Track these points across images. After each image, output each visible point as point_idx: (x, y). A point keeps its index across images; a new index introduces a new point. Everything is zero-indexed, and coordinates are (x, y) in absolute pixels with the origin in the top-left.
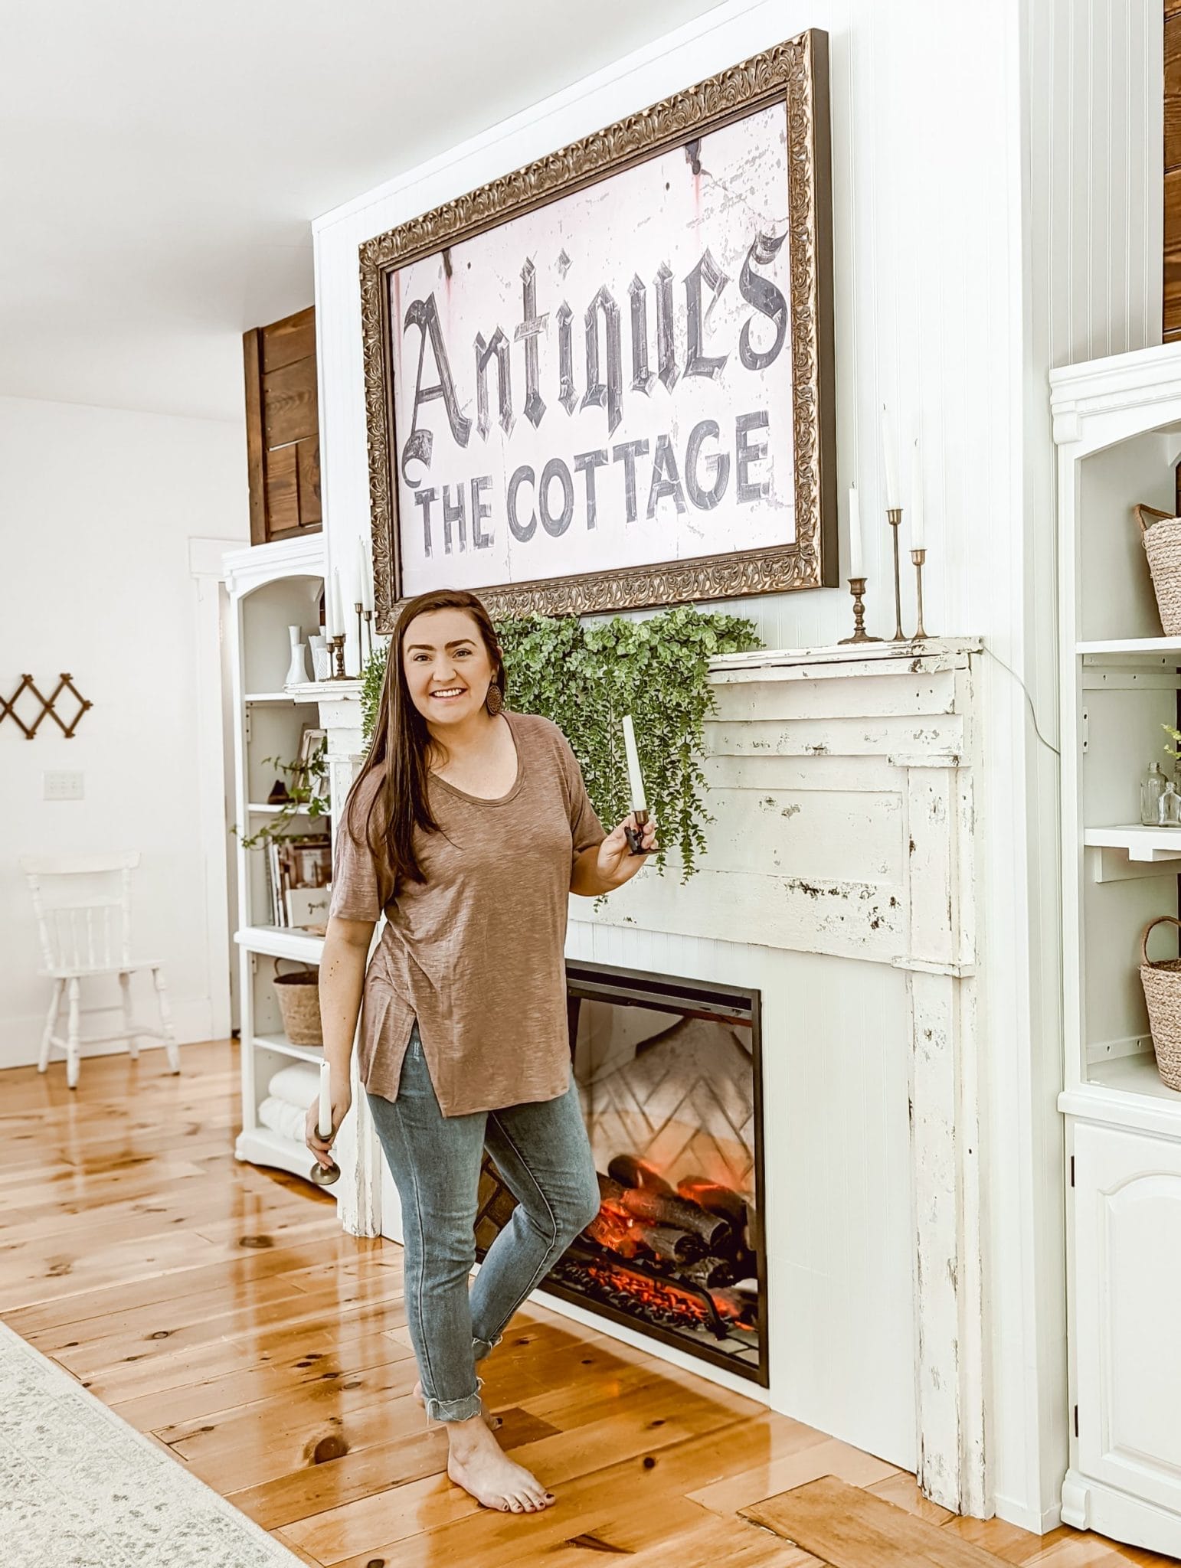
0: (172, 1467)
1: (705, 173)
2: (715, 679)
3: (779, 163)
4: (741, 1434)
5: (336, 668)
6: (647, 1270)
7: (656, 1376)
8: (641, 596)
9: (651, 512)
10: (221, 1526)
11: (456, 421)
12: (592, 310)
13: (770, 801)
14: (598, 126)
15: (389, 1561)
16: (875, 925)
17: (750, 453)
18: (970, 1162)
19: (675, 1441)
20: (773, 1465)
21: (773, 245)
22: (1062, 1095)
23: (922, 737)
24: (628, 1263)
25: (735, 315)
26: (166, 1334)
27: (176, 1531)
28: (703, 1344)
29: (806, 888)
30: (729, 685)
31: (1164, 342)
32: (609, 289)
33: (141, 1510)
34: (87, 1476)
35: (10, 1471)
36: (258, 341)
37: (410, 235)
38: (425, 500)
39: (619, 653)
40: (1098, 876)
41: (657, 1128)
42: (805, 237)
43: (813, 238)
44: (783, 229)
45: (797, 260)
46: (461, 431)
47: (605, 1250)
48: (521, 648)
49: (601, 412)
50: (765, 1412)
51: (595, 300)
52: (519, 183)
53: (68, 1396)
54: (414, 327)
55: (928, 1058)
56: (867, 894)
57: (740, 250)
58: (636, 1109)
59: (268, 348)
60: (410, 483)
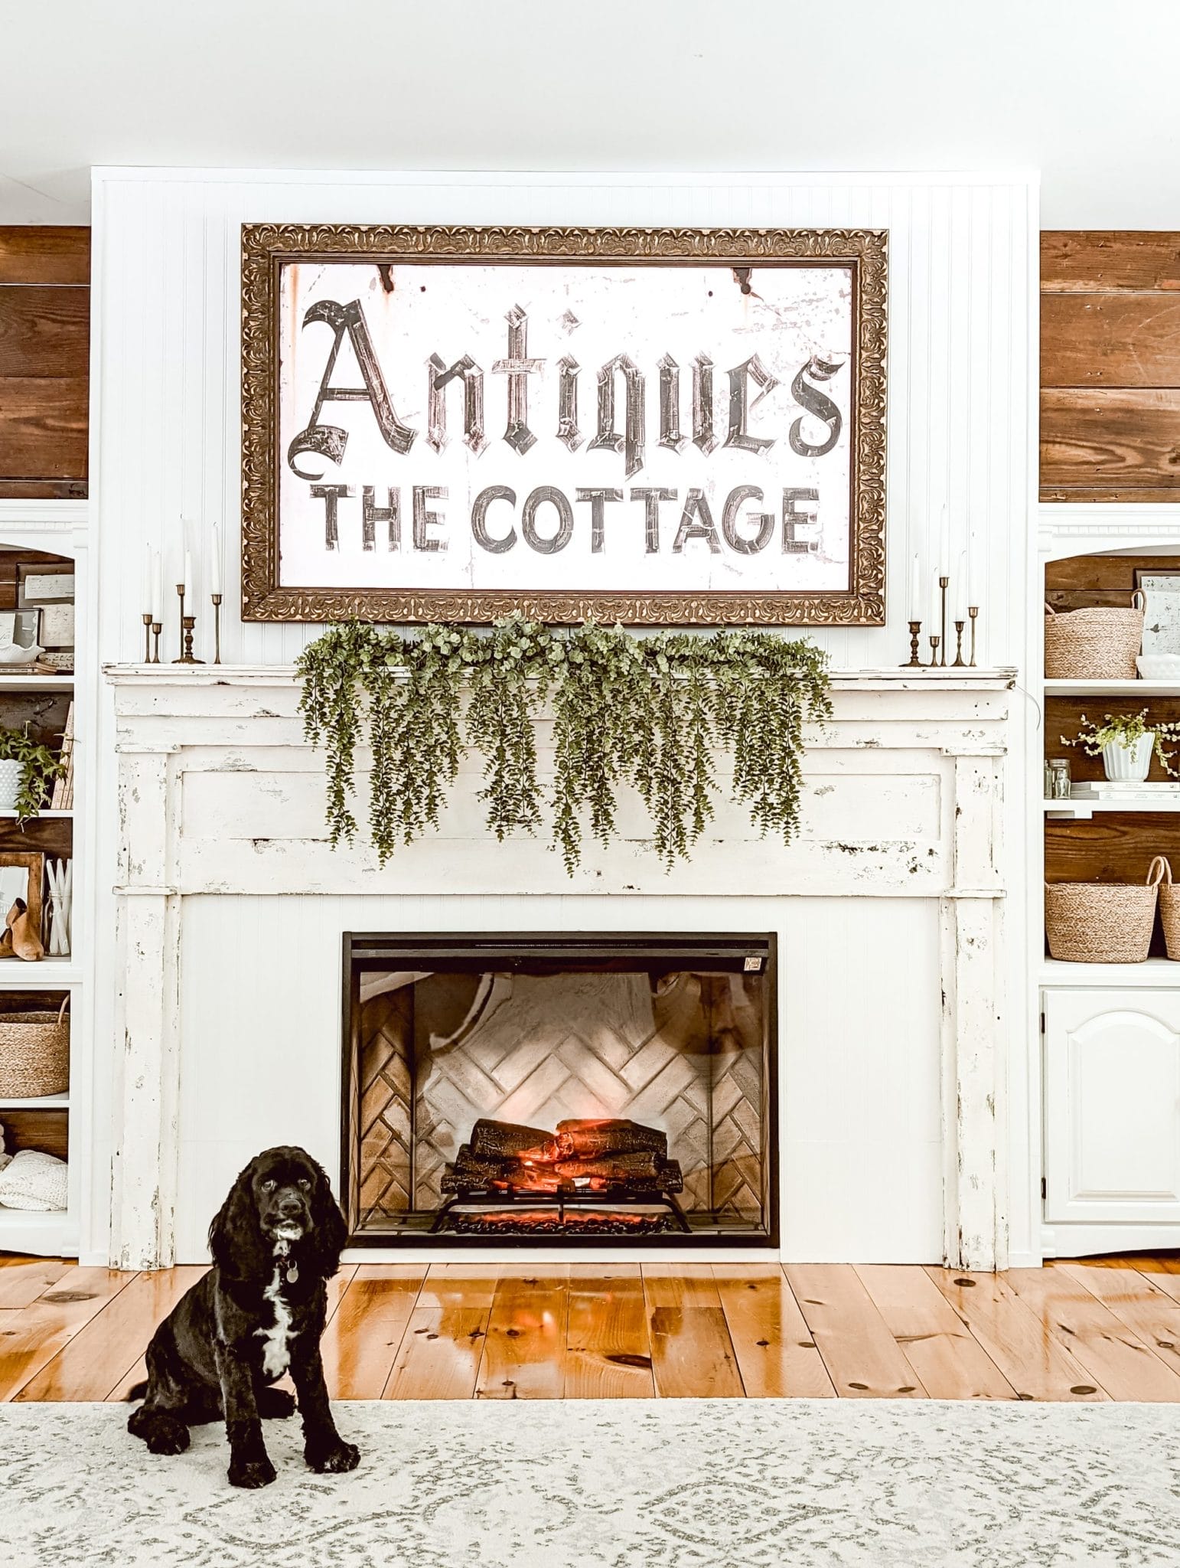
1: (754, 295)
3: (837, 311)
8: (675, 616)
9: (677, 548)
11: (391, 428)
12: (608, 370)
16: (913, 870)
17: (798, 518)
21: (829, 368)
23: (970, 735)
25: (785, 410)
29: (844, 848)
32: (632, 357)
38: (327, 493)
42: (876, 372)
44: (839, 359)
45: (865, 386)
46: (398, 439)
49: (619, 458)
51: (613, 362)
54: (322, 325)
55: (970, 958)
56: (906, 848)
57: (792, 364)
60: (309, 477)
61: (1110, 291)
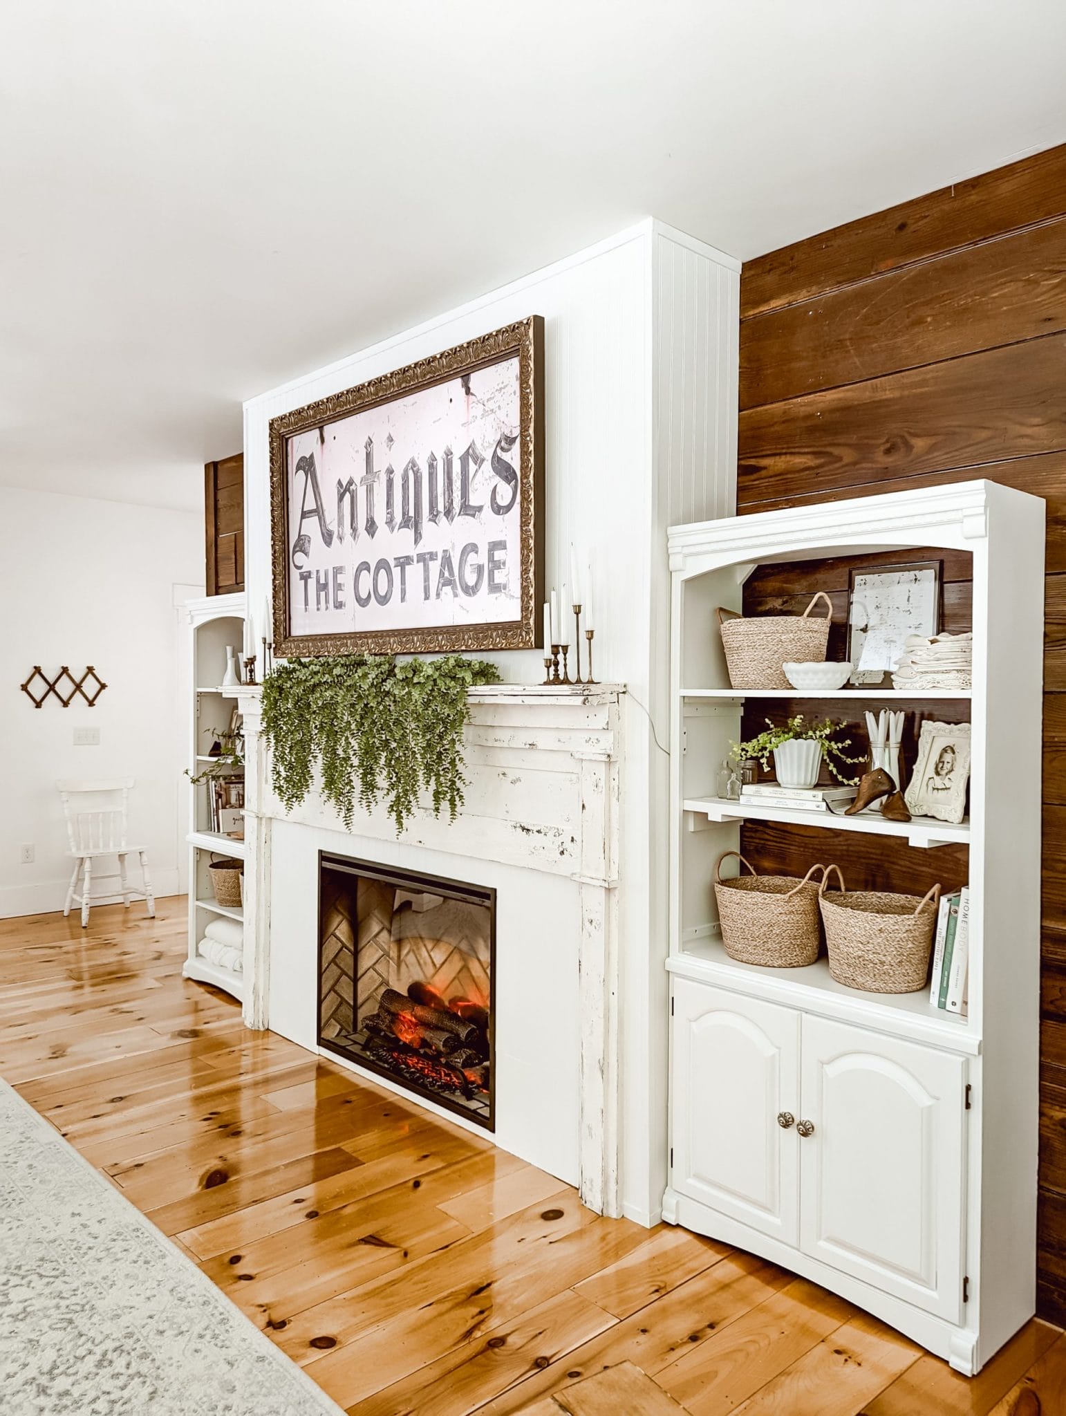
0: (112, 1195)
1: (472, 394)
2: (471, 700)
3: (515, 393)
4: (476, 1163)
5: (249, 677)
6: (426, 1056)
7: (430, 1123)
8: (431, 646)
9: (438, 595)
10: (139, 1234)
11: (325, 531)
12: (406, 471)
13: (504, 774)
14: (411, 361)
15: (244, 1256)
16: (562, 853)
17: (496, 565)
18: (614, 1000)
19: (434, 1168)
20: (497, 1182)
21: (511, 441)
22: (668, 960)
23: (590, 742)
24: (415, 1052)
25: (488, 481)
26: (121, 1098)
27: (109, 1237)
28: (458, 1104)
29: (523, 829)
30: (480, 704)
31: (737, 515)
32: (416, 459)
33: (88, 1223)
34: (56, 1199)
35: (6, 1196)
36: (213, 469)
37: (300, 417)
38: (305, 577)
39: (415, 681)
40: (691, 828)
41: (438, 966)
42: (528, 438)
43: (533, 439)
44: (516, 432)
45: (524, 452)
46: (328, 538)
47: (401, 1043)
48: (356, 675)
49: (410, 533)
50: (492, 1147)
51: (408, 465)
52: (364, 391)
53: (50, 1143)
54: (301, 472)
55: (590, 936)
56: (558, 834)
57: (492, 442)
58: (426, 954)
59: (220, 474)
60: (299, 568)
61: (830, 292)
